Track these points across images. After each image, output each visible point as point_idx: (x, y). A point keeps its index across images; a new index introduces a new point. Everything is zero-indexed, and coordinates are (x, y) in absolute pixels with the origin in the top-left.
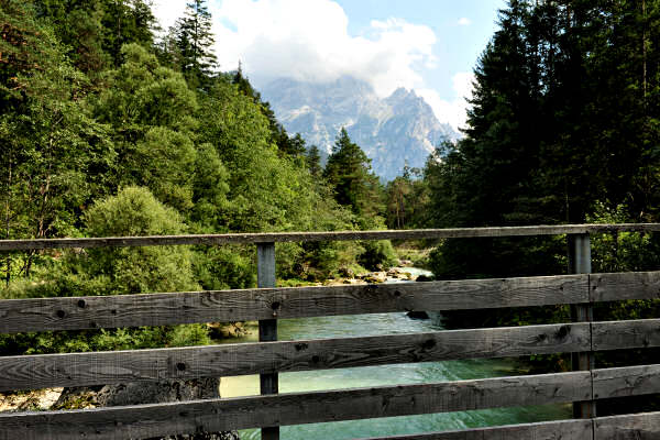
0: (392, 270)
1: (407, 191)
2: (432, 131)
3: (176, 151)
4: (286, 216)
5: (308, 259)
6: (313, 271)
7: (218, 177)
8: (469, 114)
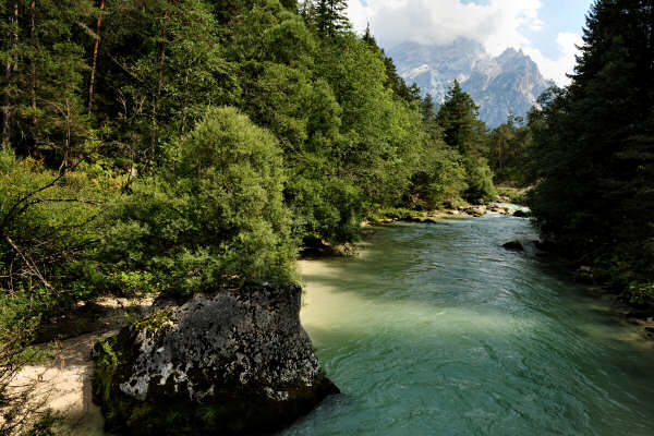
0: (492, 204)
1: (510, 136)
2: (537, 86)
3: (291, 86)
4: (397, 152)
5: (418, 191)
6: (421, 202)
7: (331, 112)
8: (578, 60)
